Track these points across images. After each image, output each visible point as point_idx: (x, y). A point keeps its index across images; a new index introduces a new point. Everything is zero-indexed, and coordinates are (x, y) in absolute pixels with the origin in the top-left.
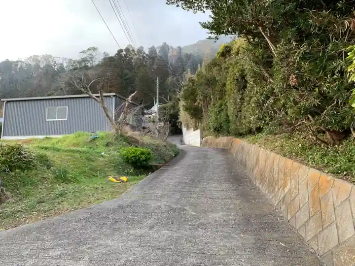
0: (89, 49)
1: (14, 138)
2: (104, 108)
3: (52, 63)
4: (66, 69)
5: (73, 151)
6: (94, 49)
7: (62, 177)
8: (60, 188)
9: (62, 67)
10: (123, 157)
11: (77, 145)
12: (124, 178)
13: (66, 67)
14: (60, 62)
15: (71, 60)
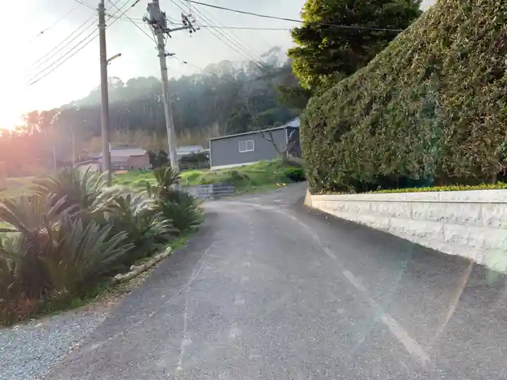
0: (270, 51)
1: (230, 166)
2: (275, 145)
3: (231, 71)
4: (247, 75)
5: (258, 172)
6: (277, 49)
7: (254, 183)
8: (253, 187)
9: (242, 74)
10: (285, 173)
11: (260, 169)
12: (284, 184)
13: (247, 73)
14: (239, 66)
15: (251, 62)
